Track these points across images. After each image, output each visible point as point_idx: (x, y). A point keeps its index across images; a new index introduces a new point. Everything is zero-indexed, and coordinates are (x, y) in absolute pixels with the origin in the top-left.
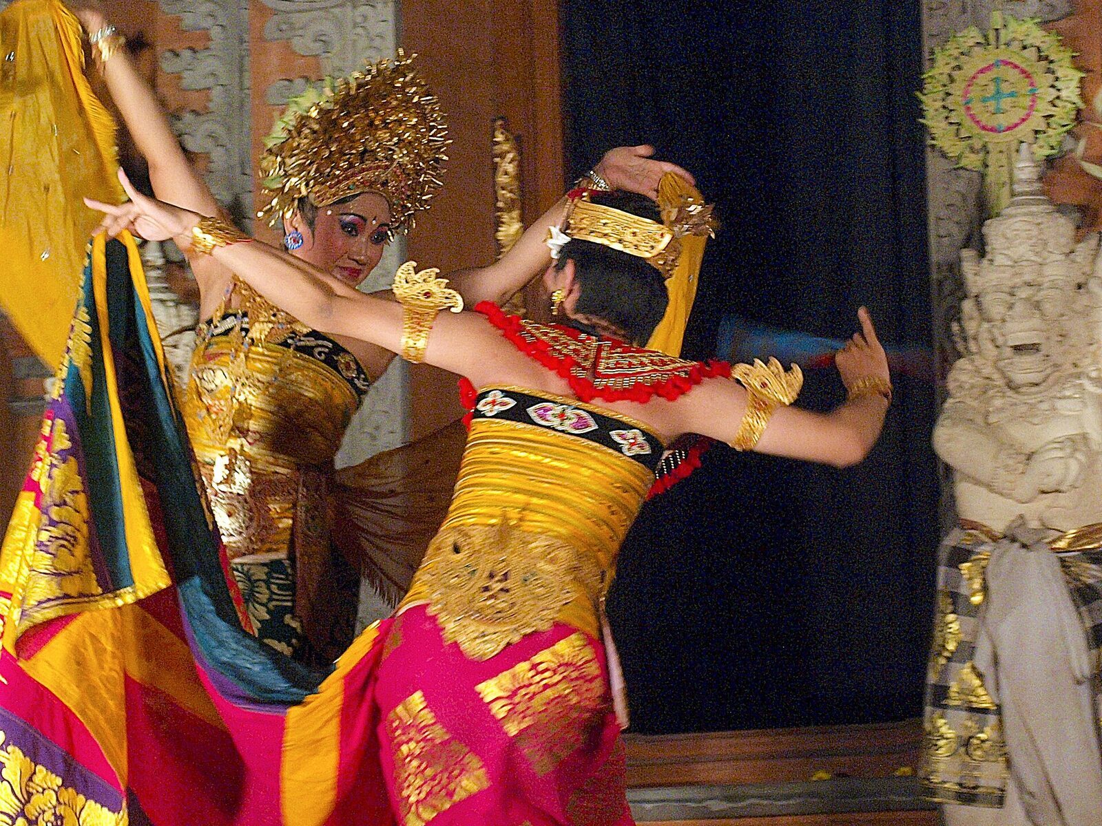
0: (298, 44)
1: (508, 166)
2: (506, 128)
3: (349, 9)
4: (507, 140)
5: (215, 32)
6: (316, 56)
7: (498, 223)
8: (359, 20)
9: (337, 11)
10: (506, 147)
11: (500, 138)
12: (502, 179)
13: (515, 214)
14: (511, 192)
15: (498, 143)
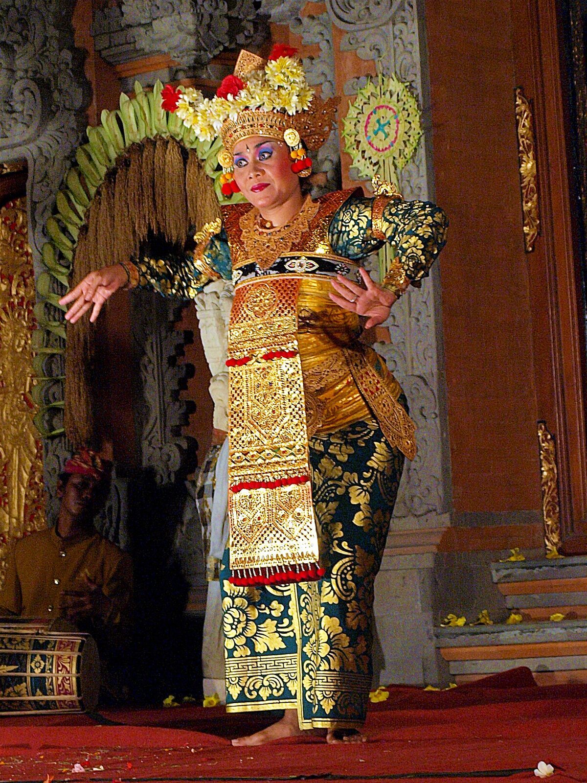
0: (361, 53)
1: (525, 122)
2: (522, 94)
3: (391, 25)
4: (523, 102)
5: (324, 45)
6: (373, 60)
7: (520, 162)
8: (397, 33)
9: (383, 28)
10: (523, 108)
11: (519, 102)
12: (521, 131)
13: (530, 155)
14: (527, 139)
15: (518, 105)
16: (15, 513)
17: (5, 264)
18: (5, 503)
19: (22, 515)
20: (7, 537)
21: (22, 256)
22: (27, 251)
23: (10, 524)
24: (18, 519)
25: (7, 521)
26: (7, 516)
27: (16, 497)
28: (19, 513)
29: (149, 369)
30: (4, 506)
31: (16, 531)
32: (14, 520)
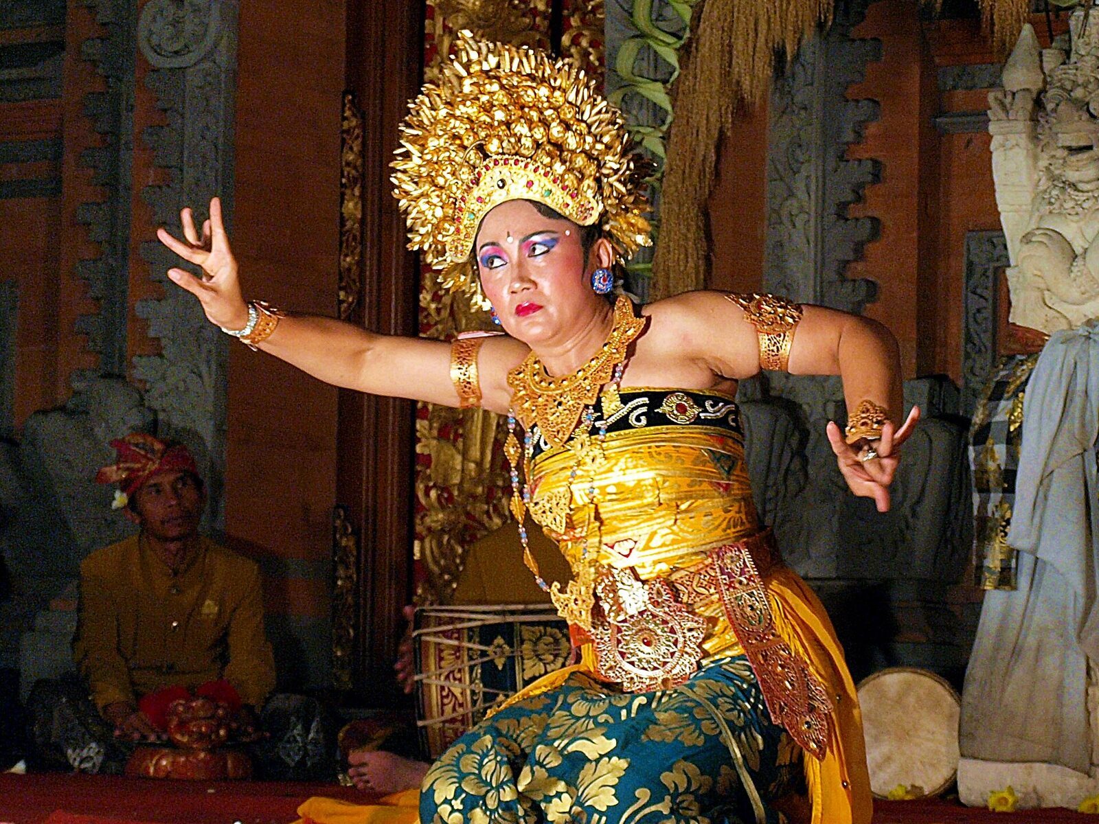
16: (475, 453)
17: (489, 27)
18: (457, 436)
19: (489, 457)
20: (456, 493)
21: (524, 15)
22: (536, 8)
23: (463, 470)
24: (479, 464)
25: (459, 467)
26: (459, 458)
27: (480, 425)
28: (483, 453)
29: (799, 222)
30: (455, 440)
31: (476, 485)
32: (472, 466)
